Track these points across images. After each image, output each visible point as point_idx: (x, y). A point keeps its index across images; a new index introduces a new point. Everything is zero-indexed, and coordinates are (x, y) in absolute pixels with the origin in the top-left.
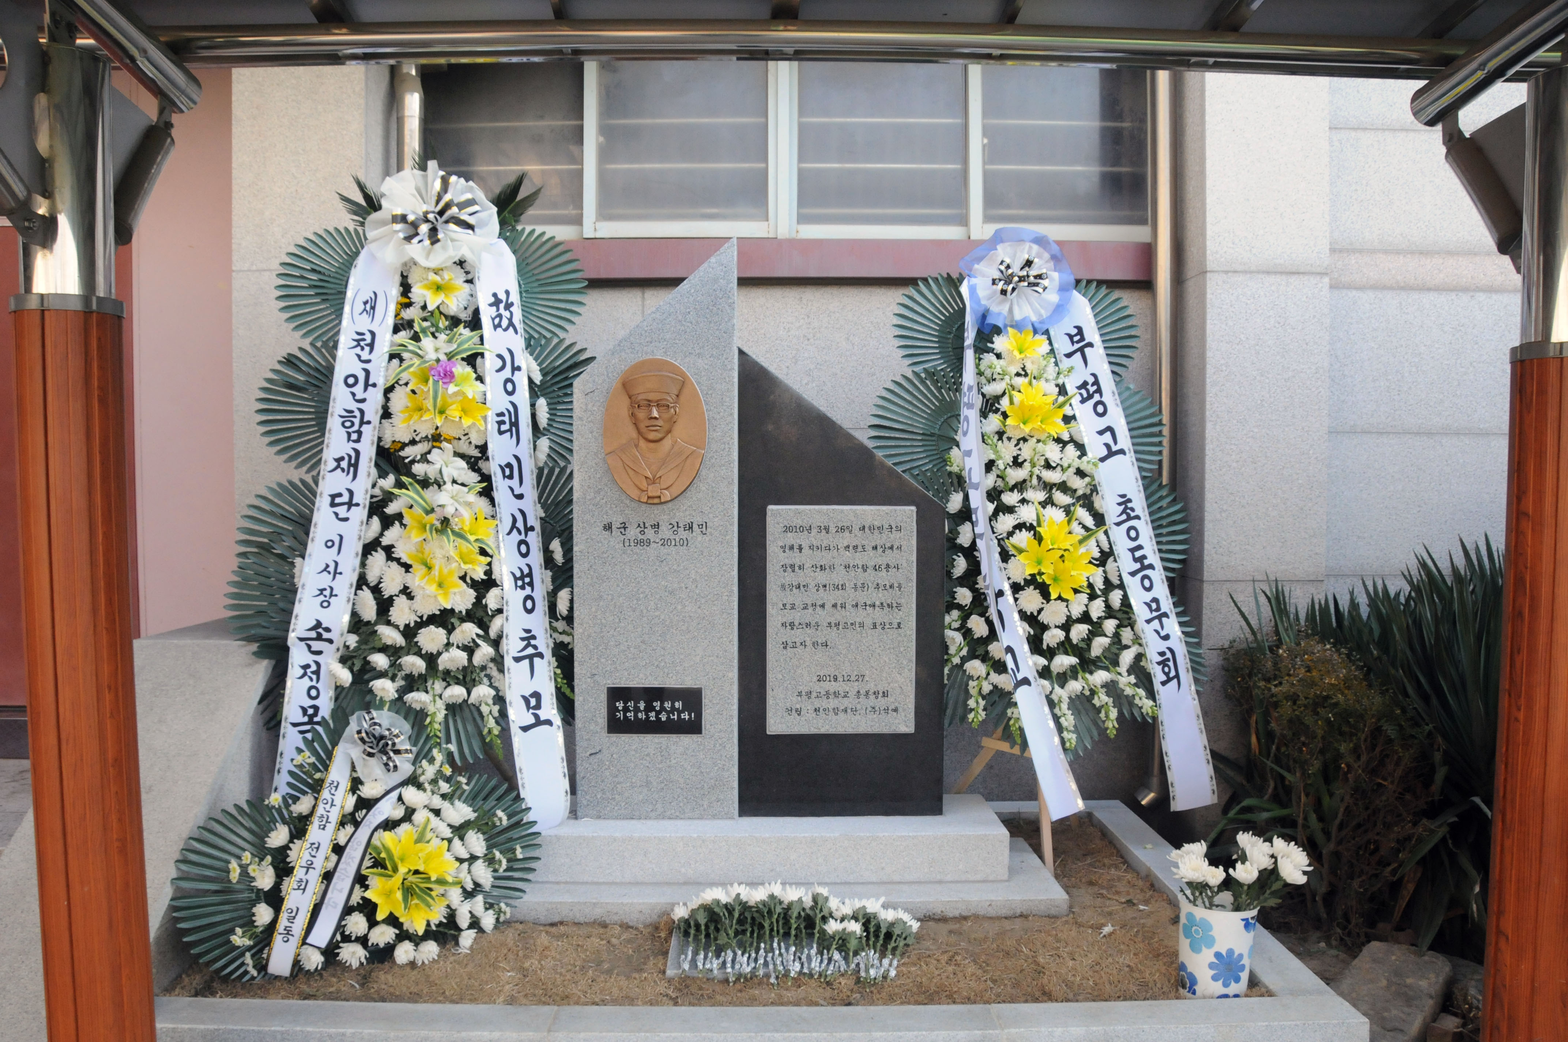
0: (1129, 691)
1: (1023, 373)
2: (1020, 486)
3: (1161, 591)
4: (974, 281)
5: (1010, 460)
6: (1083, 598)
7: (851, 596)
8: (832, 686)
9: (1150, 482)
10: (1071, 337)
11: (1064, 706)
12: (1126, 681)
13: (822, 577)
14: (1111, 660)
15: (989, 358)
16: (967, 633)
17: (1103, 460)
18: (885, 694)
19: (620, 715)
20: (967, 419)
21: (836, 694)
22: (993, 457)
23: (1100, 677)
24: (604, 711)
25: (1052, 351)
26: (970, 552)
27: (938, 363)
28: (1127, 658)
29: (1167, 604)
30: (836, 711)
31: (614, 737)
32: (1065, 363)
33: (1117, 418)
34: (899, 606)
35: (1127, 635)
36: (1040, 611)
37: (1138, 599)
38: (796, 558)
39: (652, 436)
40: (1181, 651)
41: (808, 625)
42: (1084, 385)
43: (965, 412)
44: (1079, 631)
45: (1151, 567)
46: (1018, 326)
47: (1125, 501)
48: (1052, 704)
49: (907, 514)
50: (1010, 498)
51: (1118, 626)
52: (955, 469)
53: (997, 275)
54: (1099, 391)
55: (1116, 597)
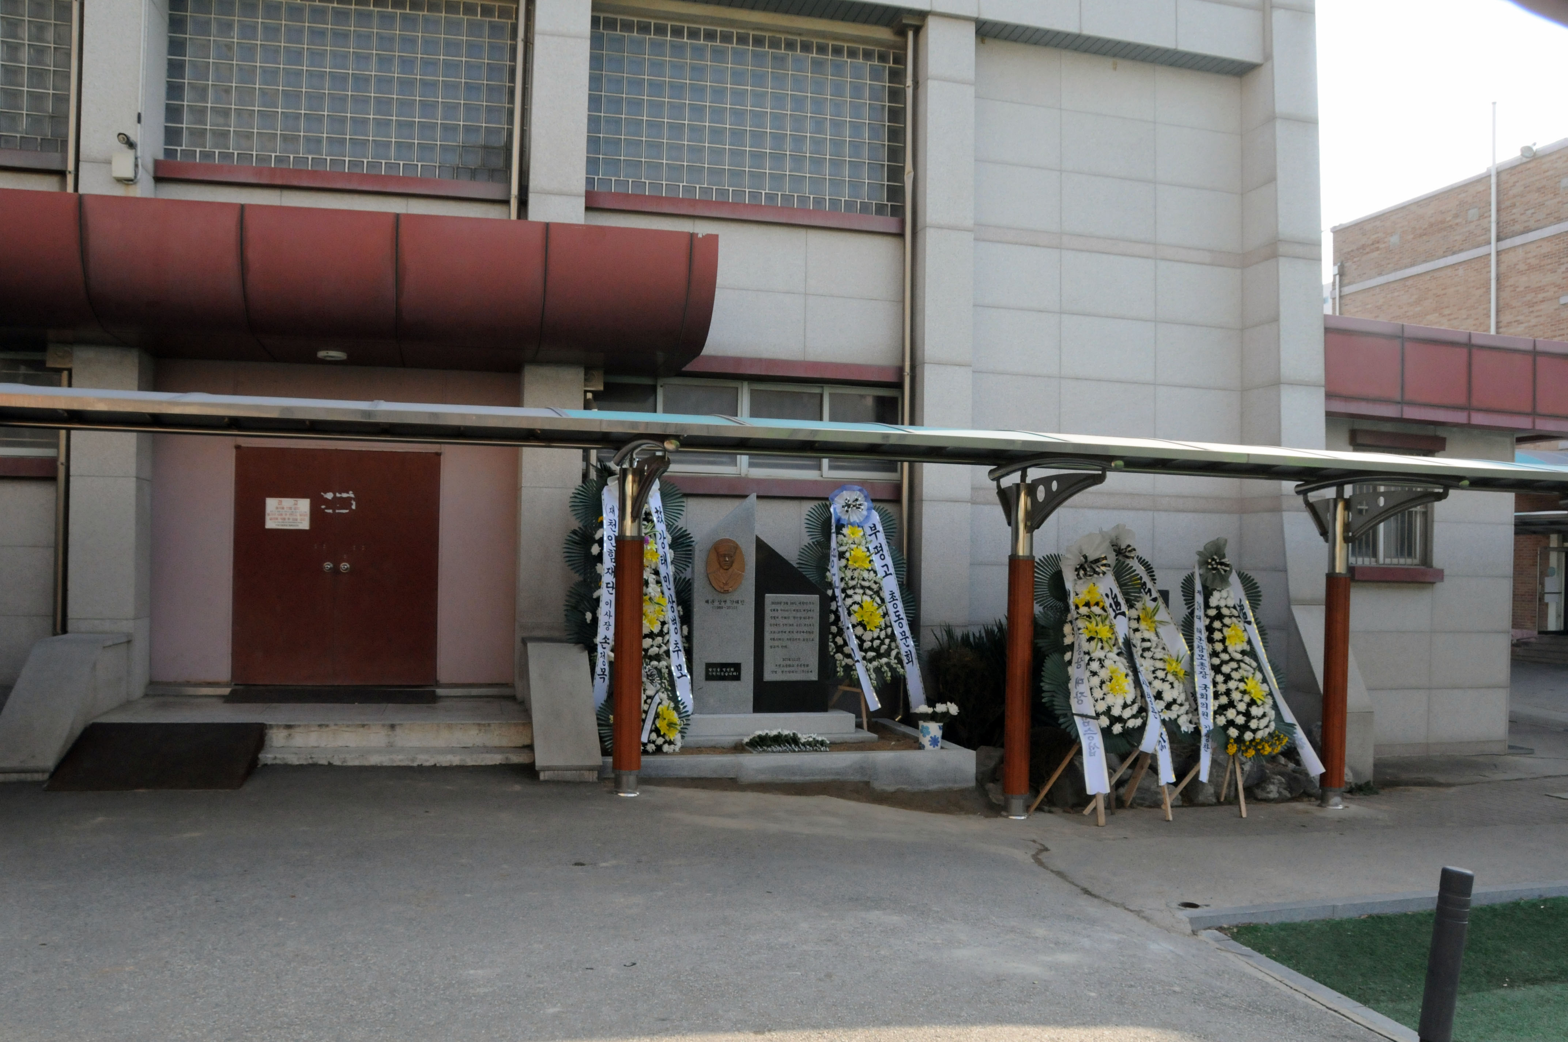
0: (895, 666)
1: (854, 543)
2: (854, 587)
3: (906, 628)
4: (835, 506)
5: (850, 577)
6: (878, 630)
7: (795, 629)
8: (788, 662)
9: (901, 585)
10: (871, 528)
11: (872, 671)
12: (893, 662)
13: (785, 621)
14: (887, 654)
15: (841, 537)
16: (835, 643)
17: (884, 577)
18: (807, 666)
19: (710, 674)
20: (833, 561)
21: (790, 666)
22: (843, 576)
23: (884, 660)
24: (704, 672)
25: (864, 535)
26: (836, 613)
27: (819, 538)
28: (894, 653)
29: (908, 634)
30: (789, 672)
31: (708, 682)
32: (869, 538)
33: (889, 561)
34: (813, 632)
35: (893, 645)
36: (862, 635)
37: (897, 632)
38: (775, 614)
39: (725, 567)
40: (913, 651)
41: (780, 639)
42: (876, 548)
43: (832, 558)
44: (877, 643)
45: (902, 619)
46: (852, 524)
47: (892, 594)
48: (868, 670)
49: (816, 598)
50: (850, 592)
51: (890, 642)
52: (829, 580)
53: (844, 504)
54: (882, 550)
55: (889, 630)
